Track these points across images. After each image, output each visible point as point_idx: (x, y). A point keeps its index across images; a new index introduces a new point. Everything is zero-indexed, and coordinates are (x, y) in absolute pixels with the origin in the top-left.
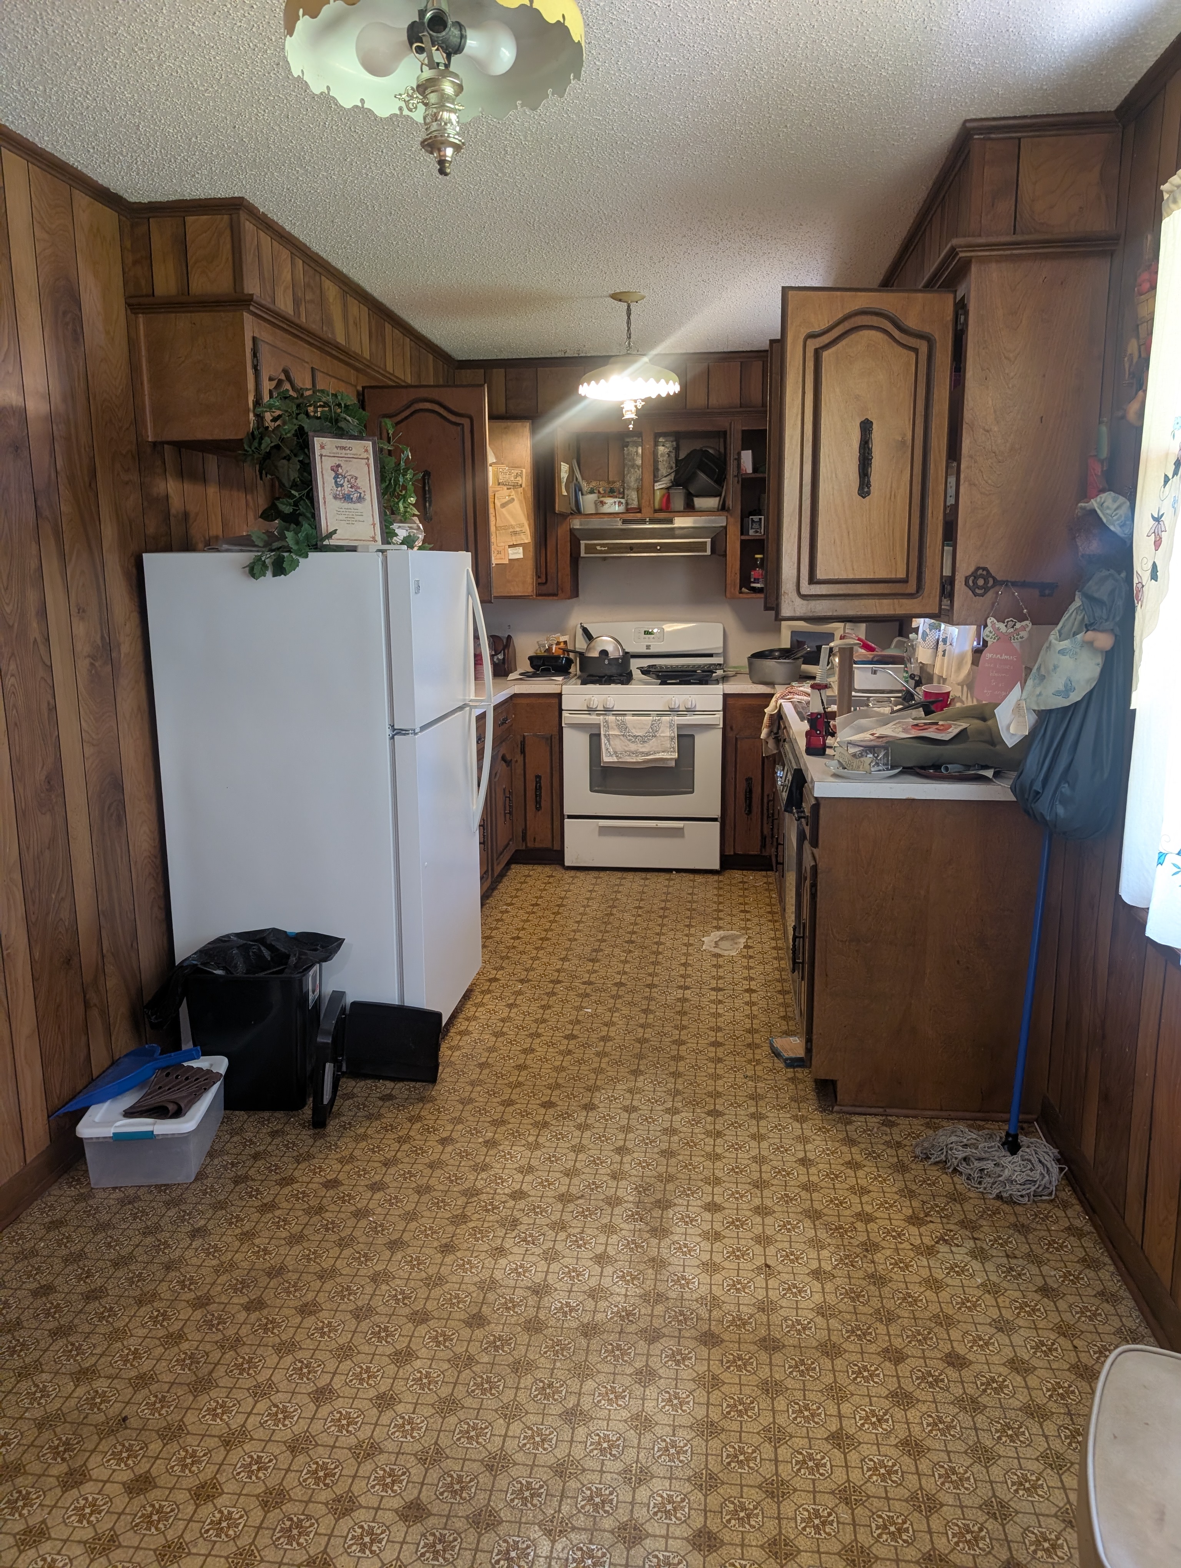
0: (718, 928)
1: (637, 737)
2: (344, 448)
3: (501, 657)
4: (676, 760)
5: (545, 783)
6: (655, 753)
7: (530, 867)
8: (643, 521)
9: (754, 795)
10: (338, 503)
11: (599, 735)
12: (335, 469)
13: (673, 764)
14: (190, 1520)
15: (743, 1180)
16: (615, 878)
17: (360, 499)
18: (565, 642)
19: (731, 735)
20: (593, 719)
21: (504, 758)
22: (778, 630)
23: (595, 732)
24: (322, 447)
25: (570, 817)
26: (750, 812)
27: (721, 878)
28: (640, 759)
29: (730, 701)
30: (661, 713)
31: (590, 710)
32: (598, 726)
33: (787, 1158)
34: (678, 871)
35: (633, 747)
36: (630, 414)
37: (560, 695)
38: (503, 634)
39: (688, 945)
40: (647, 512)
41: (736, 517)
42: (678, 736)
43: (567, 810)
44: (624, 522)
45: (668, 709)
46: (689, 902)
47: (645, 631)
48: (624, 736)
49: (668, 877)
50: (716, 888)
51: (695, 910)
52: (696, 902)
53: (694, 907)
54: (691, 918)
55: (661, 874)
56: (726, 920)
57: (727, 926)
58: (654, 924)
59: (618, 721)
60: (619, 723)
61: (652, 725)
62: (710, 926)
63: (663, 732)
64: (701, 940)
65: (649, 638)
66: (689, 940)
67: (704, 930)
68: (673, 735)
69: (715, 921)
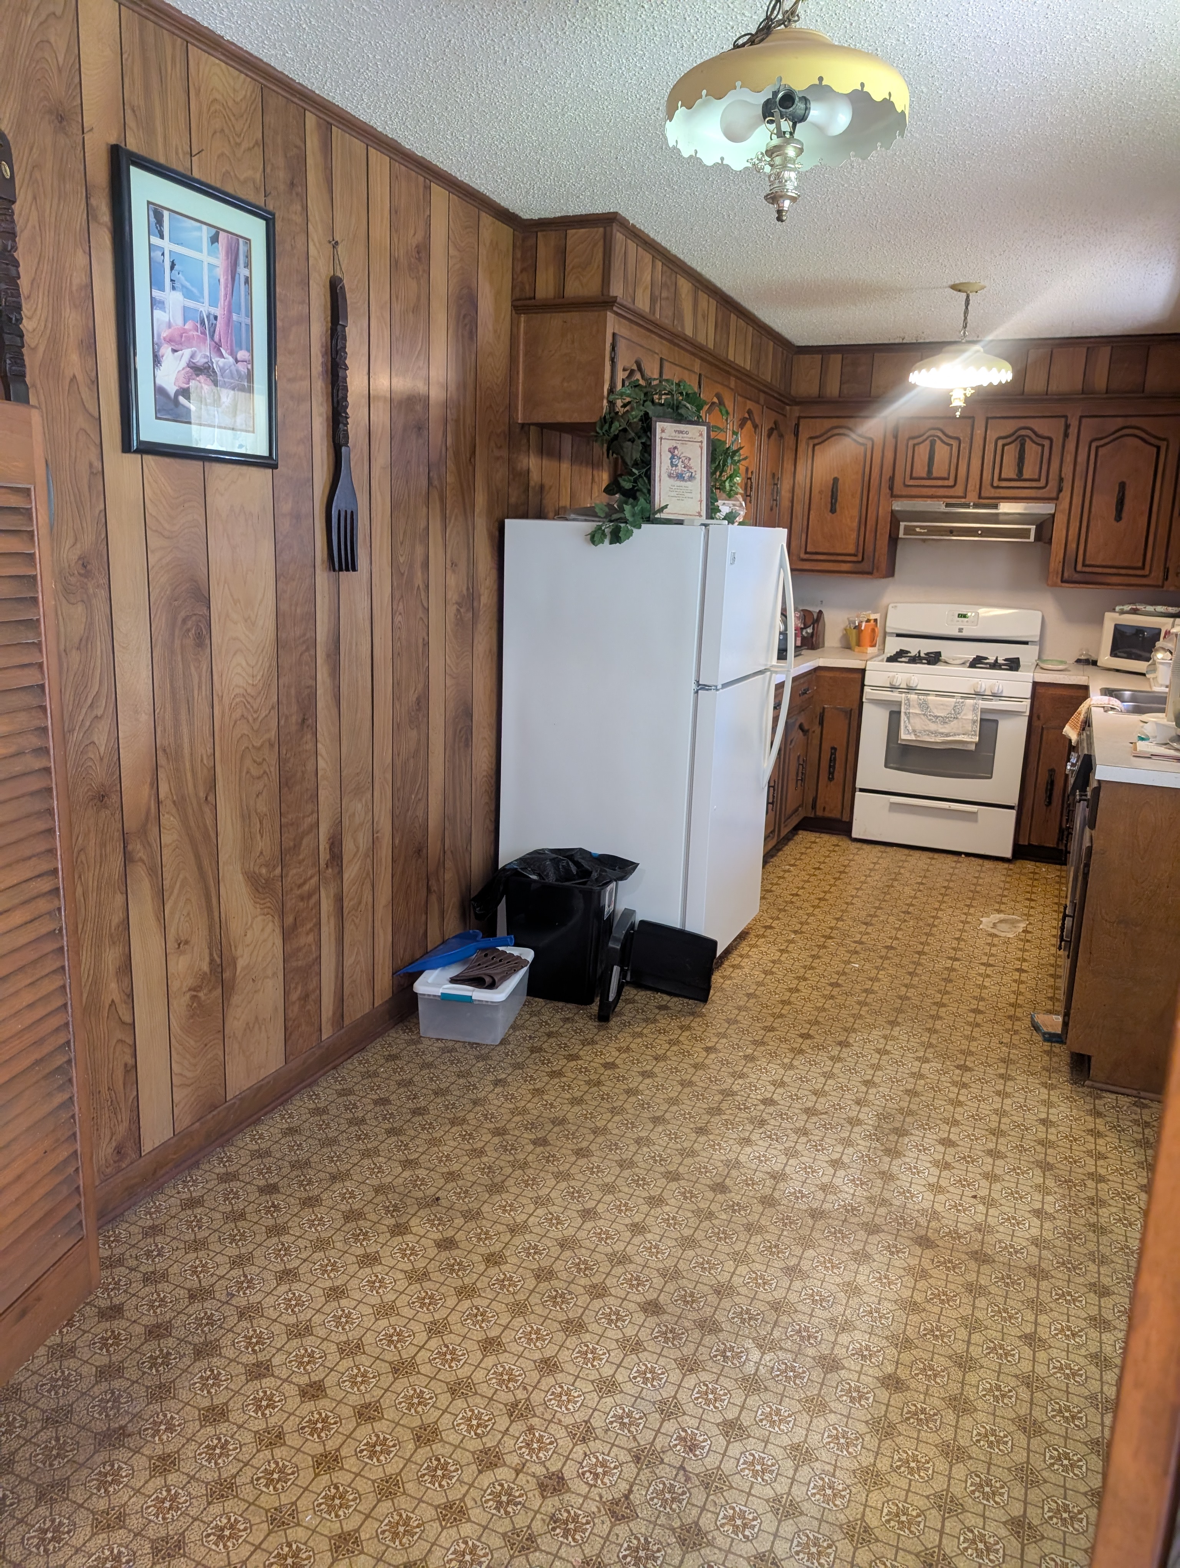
0: (999, 911)
1: (937, 717)
2: (681, 432)
3: (810, 630)
4: (977, 744)
5: (840, 756)
6: (955, 735)
7: (817, 835)
8: (967, 506)
9: (1055, 788)
10: (672, 481)
11: (899, 713)
12: (672, 450)
13: (973, 747)
14: (482, 1275)
15: (981, 1126)
16: (901, 854)
17: (691, 478)
18: (876, 620)
19: (1036, 723)
20: (895, 696)
21: (801, 727)
22: (1100, 622)
23: (895, 709)
24: (663, 431)
25: (862, 790)
26: (1049, 804)
27: (1011, 866)
28: (939, 739)
29: (1040, 690)
30: (966, 696)
31: (893, 688)
32: (899, 703)
33: (1028, 1115)
34: (968, 855)
35: (933, 727)
36: (958, 401)
37: (863, 671)
38: (815, 610)
39: (965, 922)
40: (972, 497)
41: (1065, 504)
42: (981, 720)
43: (859, 785)
44: (948, 505)
45: (973, 693)
46: (974, 884)
47: (958, 615)
48: (924, 715)
49: (956, 859)
50: (1004, 875)
51: (977, 892)
52: (980, 885)
53: (977, 889)
54: (972, 899)
55: (950, 856)
56: (1009, 905)
57: (1009, 911)
58: (934, 899)
59: (918, 700)
60: (921, 702)
61: (953, 707)
62: (992, 908)
63: (965, 715)
64: (979, 920)
65: (962, 622)
66: (967, 918)
67: (984, 911)
68: (975, 718)
69: (996, 905)
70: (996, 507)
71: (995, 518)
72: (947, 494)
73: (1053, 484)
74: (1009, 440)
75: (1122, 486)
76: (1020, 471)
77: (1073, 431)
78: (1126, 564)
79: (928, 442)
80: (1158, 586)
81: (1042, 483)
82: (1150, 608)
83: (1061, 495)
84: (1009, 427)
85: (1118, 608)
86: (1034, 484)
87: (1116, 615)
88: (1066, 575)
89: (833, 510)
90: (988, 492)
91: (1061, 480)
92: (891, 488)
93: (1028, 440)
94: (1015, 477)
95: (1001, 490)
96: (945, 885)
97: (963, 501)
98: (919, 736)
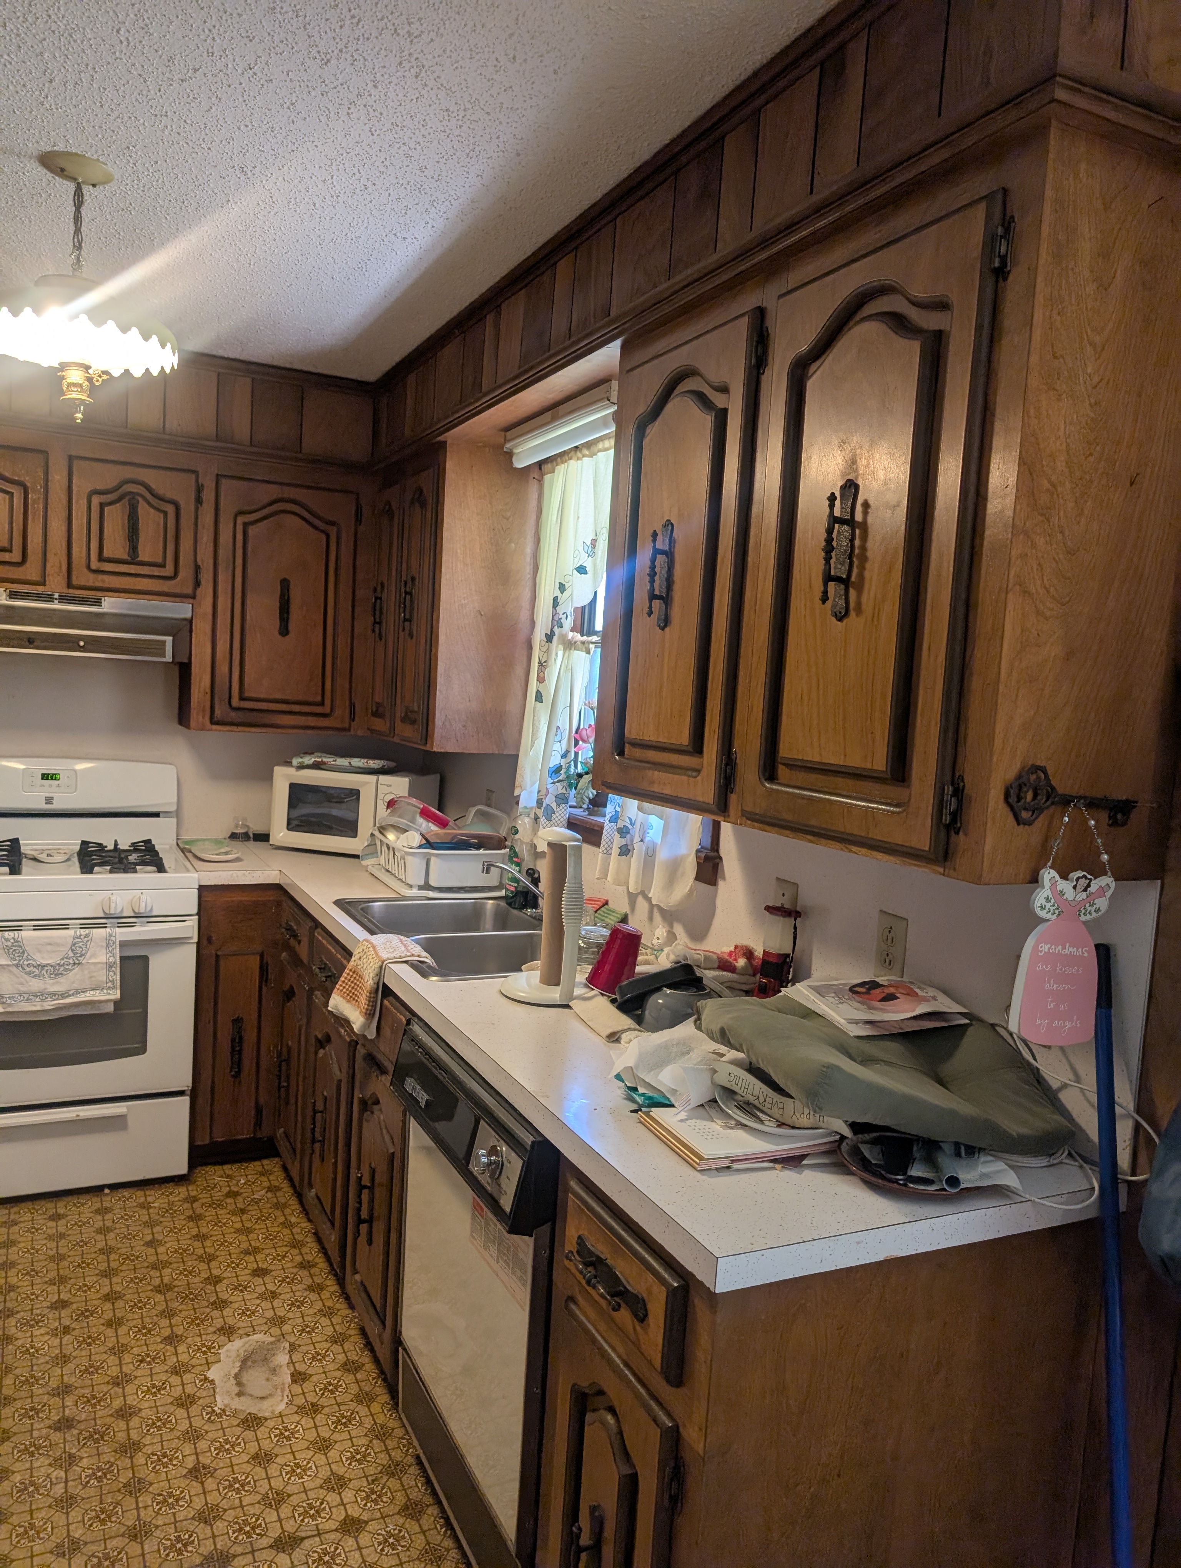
0: (228, 1332)
1: (43, 966)
4: (116, 1003)
6: (77, 992)
8: (49, 598)
9: (245, 1045)
13: (110, 1008)
19: (208, 951)
22: (269, 778)
26: (237, 1075)
27: (191, 1191)
28: (49, 1004)
29: (209, 897)
30: (89, 924)
34: (114, 1187)
35: (36, 985)
36: (79, 391)
39: (186, 1402)
40: (56, 584)
41: (206, 605)
42: (122, 958)
44: (12, 595)
45: (102, 915)
46: (154, 1266)
47: (43, 775)
48: (17, 966)
49: (98, 1205)
50: (190, 1218)
51: (170, 1288)
52: (166, 1264)
53: (166, 1280)
54: (168, 1313)
55: (83, 1199)
56: (235, 1306)
57: (243, 1324)
58: (102, 1349)
59: (7, 940)
60: (9, 944)
61: (74, 945)
62: (212, 1329)
63: (93, 956)
64: (206, 1379)
65: (50, 786)
66: (183, 1384)
67: (203, 1345)
68: (111, 959)
69: (216, 1313)
70: (98, 603)
71: (96, 621)
72: (10, 576)
73: (186, 572)
74: (110, 497)
75: (285, 585)
76: (134, 548)
77: (208, 495)
78: (300, 698)
80: (343, 729)
81: (169, 570)
82: (343, 762)
83: (199, 591)
84: (109, 477)
85: (295, 761)
86: (156, 571)
87: (291, 771)
88: (218, 713)
90: (82, 577)
91: (197, 569)
93: (140, 499)
94: (125, 557)
95: (105, 577)
96: (106, 1290)
97: (40, 589)
98: (10, 1005)
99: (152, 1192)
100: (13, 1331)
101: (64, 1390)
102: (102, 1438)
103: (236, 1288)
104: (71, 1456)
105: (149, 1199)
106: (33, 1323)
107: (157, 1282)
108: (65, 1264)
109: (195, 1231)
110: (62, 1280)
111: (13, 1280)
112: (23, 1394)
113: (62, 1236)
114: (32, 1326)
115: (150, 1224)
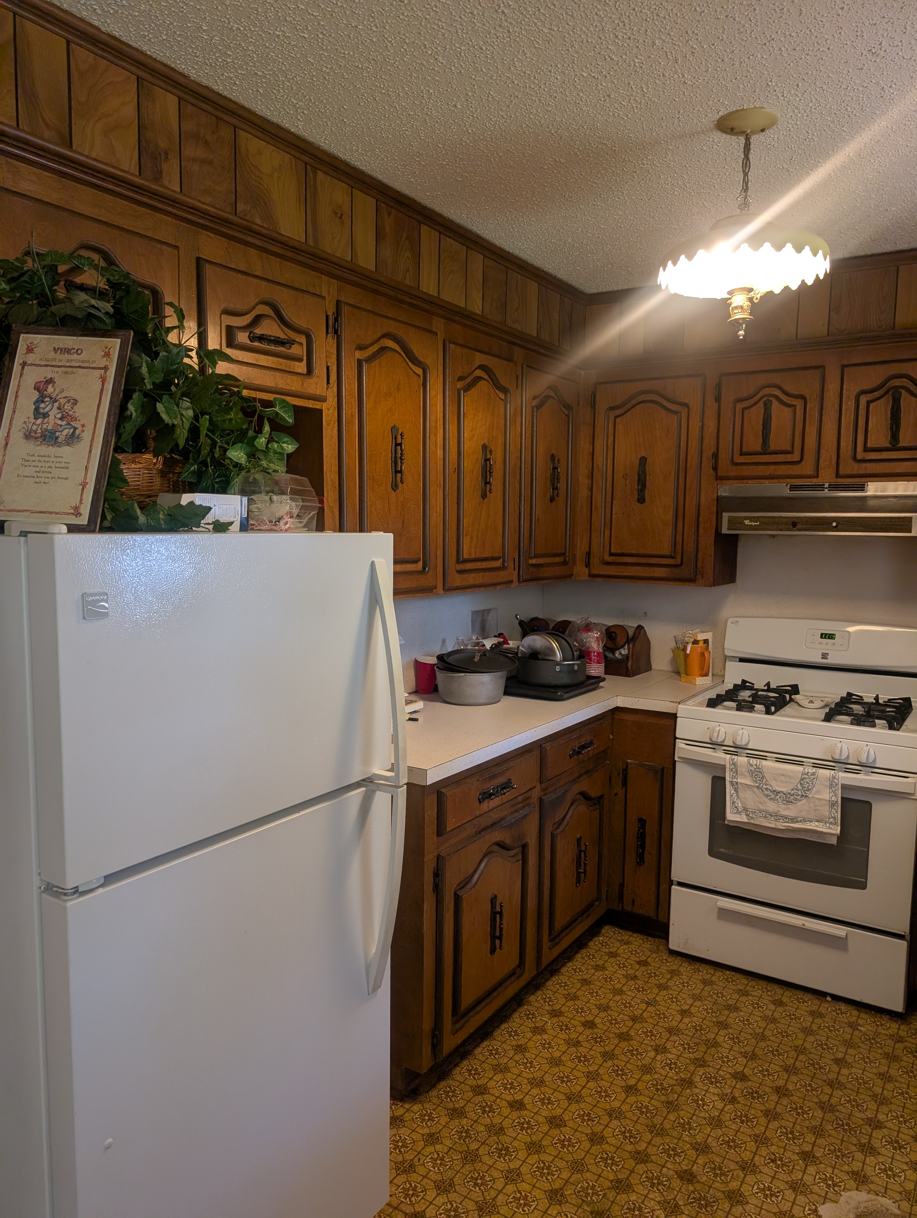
0: (861, 1179)
1: (778, 792)
2: (68, 351)
3: (624, 651)
4: (839, 837)
5: (651, 830)
6: (804, 820)
8: (821, 488)
10: (31, 447)
11: (724, 779)
12: (40, 388)
13: (834, 841)
17: (73, 438)
18: (706, 641)
20: (719, 757)
21: (582, 797)
23: (719, 774)
24: (30, 350)
25: (680, 884)
27: (904, 1030)
28: (782, 824)
30: (819, 763)
31: (714, 745)
32: (723, 768)
34: (836, 998)
35: (772, 806)
36: (740, 312)
37: (676, 717)
38: (631, 624)
40: (827, 476)
42: (844, 801)
43: (677, 874)
44: (793, 488)
45: (831, 759)
46: (831, 1084)
47: (822, 634)
48: (758, 787)
49: (815, 1008)
50: (887, 1056)
51: (832, 1109)
52: (841, 1086)
53: (833, 1101)
54: (818, 1132)
55: (808, 997)
56: (881, 1159)
57: (880, 1180)
58: (749, 1132)
59: (751, 765)
60: (753, 769)
61: (802, 779)
62: (846, 1168)
63: (818, 792)
64: (816, 1211)
65: (827, 644)
66: (794, 1203)
67: (831, 1178)
68: (834, 798)
69: (859, 1156)
70: (862, 488)
71: (862, 504)
72: (791, 472)
74: (876, 394)
76: (895, 437)
79: (761, 404)
84: (876, 376)
86: (915, 454)
89: (641, 500)
90: (848, 468)
92: (715, 468)
93: (903, 392)
94: (887, 445)
95: (868, 465)
96: (781, 1083)
97: (814, 481)
98: (752, 818)
99: (866, 1016)
100: (697, 1079)
101: (703, 1149)
102: (706, 1206)
103: (890, 1143)
104: (677, 1206)
105: (860, 1021)
106: (713, 1080)
107: (825, 1098)
108: (763, 1044)
109: (884, 1069)
110: (753, 1057)
111: (720, 1039)
112: (675, 1134)
113: (774, 1020)
114: (712, 1083)
115: (849, 1044)
